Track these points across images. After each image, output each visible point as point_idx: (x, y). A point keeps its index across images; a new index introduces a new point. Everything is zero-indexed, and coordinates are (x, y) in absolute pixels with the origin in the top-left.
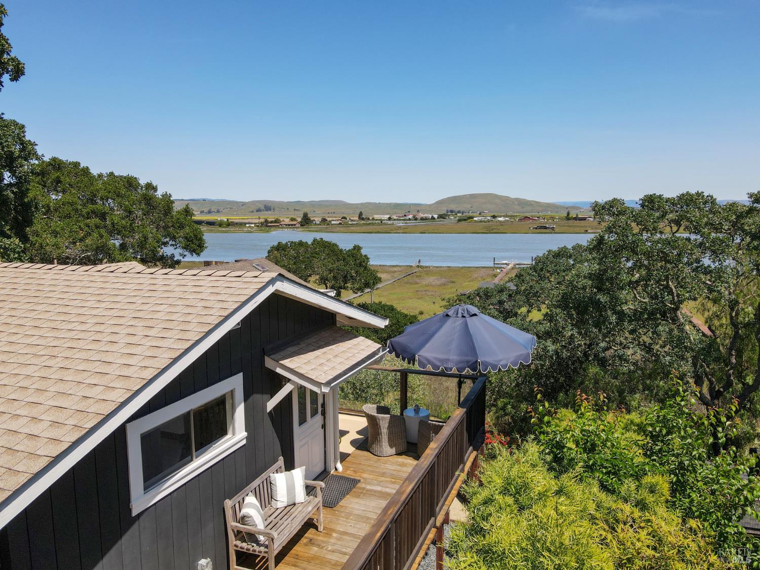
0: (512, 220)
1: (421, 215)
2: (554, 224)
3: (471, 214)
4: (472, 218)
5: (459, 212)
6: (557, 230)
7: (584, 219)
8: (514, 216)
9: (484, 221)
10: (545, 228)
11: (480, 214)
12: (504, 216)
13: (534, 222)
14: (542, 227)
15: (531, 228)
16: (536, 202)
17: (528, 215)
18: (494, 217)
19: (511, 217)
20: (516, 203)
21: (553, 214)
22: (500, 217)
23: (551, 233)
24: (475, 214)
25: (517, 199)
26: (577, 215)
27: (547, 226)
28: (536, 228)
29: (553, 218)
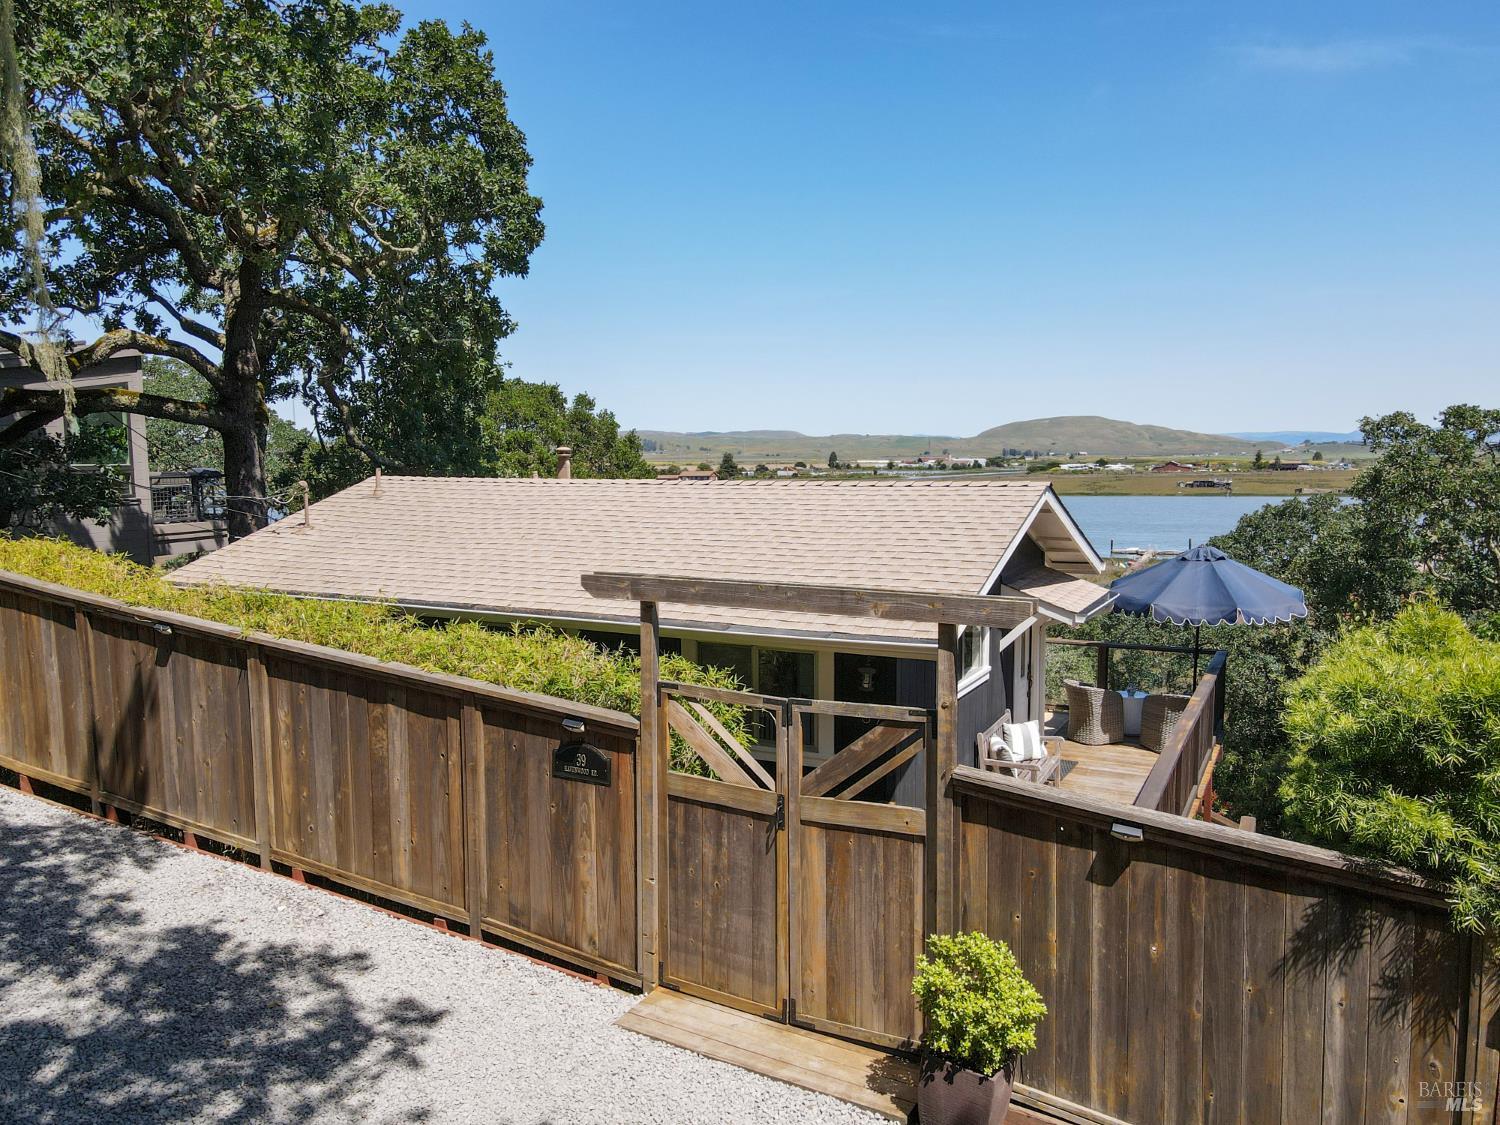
0: (1140, 469)
1: (951, 460)
2: (1229, 477)
3: (1054, 459)
4: (1056, 464)
5: (1028, 454)
6: (1235, 489)
7: (1293, 467)
8: (1143, 461)
9: (1082, 472)
10: (1211, 485)
11: (1071, 458)
12: (1125, 462)
13: (1189, 473)
14: (1202, 484)
15: (1182, 485)
16: (1189, 434)
17: (1173, 459)
18: (1102, 463)
19: (1136, 462)
20: (1147, 436)
21: (1225, 458)
22: (1115, 462)
23: (1225, 494)
24: (1061, 459)
25: (1148, 428)
26: (1277, 459)
27: (1216, 481)
28: (1192, 485)
29: (1225, 465)
